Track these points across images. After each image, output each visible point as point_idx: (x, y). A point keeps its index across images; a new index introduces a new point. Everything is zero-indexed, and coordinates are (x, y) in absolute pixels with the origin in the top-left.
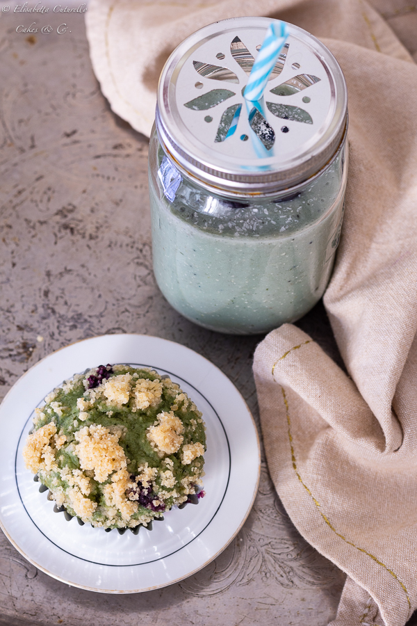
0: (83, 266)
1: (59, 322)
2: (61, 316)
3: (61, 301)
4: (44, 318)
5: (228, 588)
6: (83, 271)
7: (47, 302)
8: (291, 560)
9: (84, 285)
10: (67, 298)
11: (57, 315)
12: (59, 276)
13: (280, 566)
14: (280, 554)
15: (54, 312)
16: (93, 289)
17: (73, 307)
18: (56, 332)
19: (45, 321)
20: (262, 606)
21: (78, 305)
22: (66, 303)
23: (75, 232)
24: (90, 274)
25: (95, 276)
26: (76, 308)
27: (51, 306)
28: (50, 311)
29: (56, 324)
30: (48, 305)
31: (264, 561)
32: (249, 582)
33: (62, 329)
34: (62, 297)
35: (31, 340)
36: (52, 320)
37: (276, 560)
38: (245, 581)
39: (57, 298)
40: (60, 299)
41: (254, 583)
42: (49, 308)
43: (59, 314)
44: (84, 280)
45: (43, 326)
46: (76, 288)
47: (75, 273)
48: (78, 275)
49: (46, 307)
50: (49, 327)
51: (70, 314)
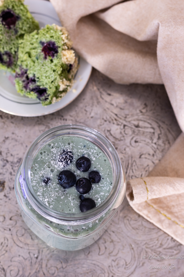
0: (13, 133)
1: (12, 166)
2: (12, 162)
3: (9, 155)
4: (4, 166)
5: (135, 270)
6: (14, 136)
7: (3, 157)
8: (158, 248)
9: (17, 143)
10: (11, 152)
11: (10, 163)
12: (3, 142)
13: (155, 252)
14: (152, 247)
15: (7, 161)
16: (22, 144)
17: (16, 156)
18: (12, 171)
19: (5, 167)
20: (153, 274)
21: (18, 154)
22: (12, 155)
23: (3, 117)
24: (18, 136)
25: (21, 137)
26: (17, 156)
27: (5, 159)
28: (5, 162)
29: (11, 167)
30: (3, 159)
31: (146, 252)
32: (143, 264)
33: (15, 168)
34: (9, 153)
35: (2, 179)
36: (8, 166)
37: (152, 250)
38: (141, 264)
39: (7, 154)
40: (8, 154)
41: (145, 265)
42: (4, 160)
43: (10, 161)
44: (16, 141)
45: (5, 170)
46: (14, 146)
47: (10, 138)
48: (12, 139)
49: (3, 160)
50: (8, 170)
51: (16, 160)
